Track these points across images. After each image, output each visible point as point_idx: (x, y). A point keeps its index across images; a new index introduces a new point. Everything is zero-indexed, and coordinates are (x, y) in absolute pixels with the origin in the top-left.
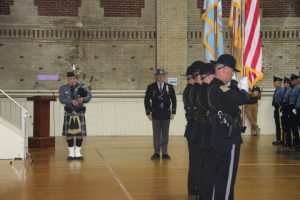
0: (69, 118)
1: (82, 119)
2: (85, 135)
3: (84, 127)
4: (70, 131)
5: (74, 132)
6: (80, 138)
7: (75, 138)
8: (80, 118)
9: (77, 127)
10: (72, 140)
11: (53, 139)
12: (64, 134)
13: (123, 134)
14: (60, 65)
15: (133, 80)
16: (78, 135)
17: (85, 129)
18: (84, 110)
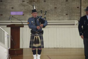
0: (33, 37)
1: (42, 38)
2: (43, 47)
3: (42, 43)
4: (34, 45)
5: (37, 45)
6: (40, 49)
7: (37, 49)
8: (40, 37)
9: (38, 43)
10: (35, 50)
11: (22, 50)
12: (30, 47)
13: (61, 47)
14: (24, 6)
15: (67, 14)
16: (39, 47)
17: (43, 44)
18: (42, 32)
